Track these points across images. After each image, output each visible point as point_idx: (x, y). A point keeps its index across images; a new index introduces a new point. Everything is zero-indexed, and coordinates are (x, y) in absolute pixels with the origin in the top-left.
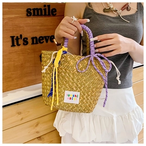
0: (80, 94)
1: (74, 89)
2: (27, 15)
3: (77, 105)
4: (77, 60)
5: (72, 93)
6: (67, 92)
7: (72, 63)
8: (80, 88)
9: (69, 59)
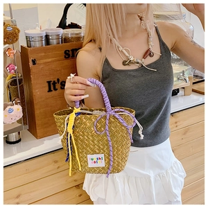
0: (105, 155)
1: (97, 151)
2: (65, 57)
3: (103, 168)
4: (93, 120)
5: (95, 157)
6: (89, 156)
7: (88, 124)
8: (103, 149)
9: (85, 120)
